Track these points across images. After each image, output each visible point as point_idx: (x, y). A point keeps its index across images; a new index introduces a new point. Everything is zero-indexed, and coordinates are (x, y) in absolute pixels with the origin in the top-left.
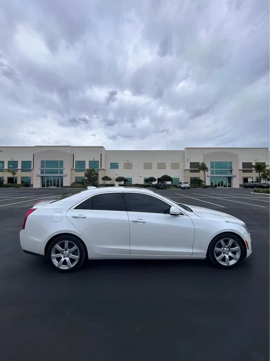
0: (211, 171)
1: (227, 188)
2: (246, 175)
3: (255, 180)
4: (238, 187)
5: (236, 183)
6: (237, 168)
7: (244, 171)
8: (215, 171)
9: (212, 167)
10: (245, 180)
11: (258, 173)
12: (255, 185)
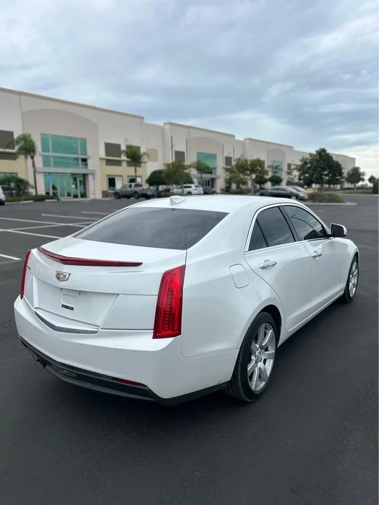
0: (44, 157)
1: (80, 199)
2: (113, 170)
3: (126, 182)
4: (99, 196)
5: (96, 188)
6: (97, 153)
7: (109, 162)
8: (52, 159)
9: (45, 149)
10: (112, 182)
11: (133, 168)
12: (135, 192)
